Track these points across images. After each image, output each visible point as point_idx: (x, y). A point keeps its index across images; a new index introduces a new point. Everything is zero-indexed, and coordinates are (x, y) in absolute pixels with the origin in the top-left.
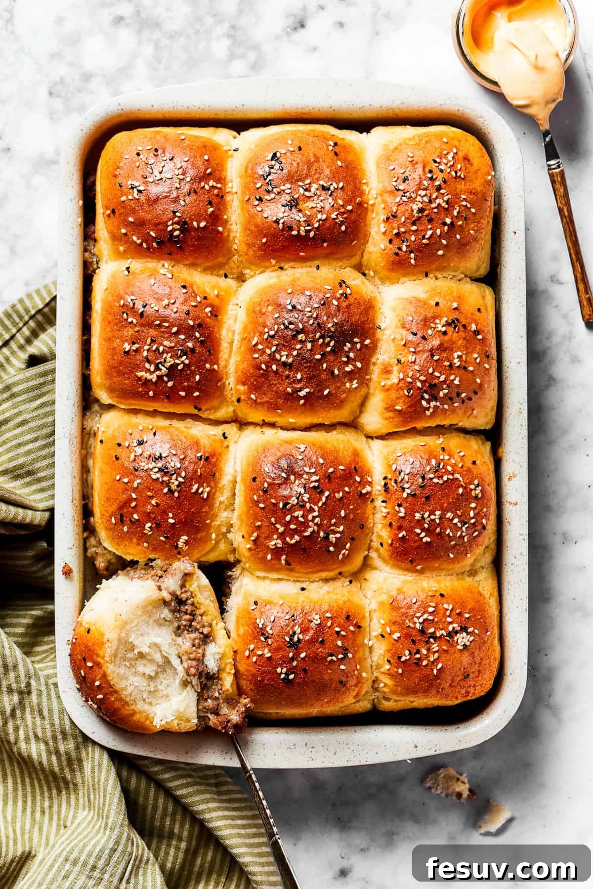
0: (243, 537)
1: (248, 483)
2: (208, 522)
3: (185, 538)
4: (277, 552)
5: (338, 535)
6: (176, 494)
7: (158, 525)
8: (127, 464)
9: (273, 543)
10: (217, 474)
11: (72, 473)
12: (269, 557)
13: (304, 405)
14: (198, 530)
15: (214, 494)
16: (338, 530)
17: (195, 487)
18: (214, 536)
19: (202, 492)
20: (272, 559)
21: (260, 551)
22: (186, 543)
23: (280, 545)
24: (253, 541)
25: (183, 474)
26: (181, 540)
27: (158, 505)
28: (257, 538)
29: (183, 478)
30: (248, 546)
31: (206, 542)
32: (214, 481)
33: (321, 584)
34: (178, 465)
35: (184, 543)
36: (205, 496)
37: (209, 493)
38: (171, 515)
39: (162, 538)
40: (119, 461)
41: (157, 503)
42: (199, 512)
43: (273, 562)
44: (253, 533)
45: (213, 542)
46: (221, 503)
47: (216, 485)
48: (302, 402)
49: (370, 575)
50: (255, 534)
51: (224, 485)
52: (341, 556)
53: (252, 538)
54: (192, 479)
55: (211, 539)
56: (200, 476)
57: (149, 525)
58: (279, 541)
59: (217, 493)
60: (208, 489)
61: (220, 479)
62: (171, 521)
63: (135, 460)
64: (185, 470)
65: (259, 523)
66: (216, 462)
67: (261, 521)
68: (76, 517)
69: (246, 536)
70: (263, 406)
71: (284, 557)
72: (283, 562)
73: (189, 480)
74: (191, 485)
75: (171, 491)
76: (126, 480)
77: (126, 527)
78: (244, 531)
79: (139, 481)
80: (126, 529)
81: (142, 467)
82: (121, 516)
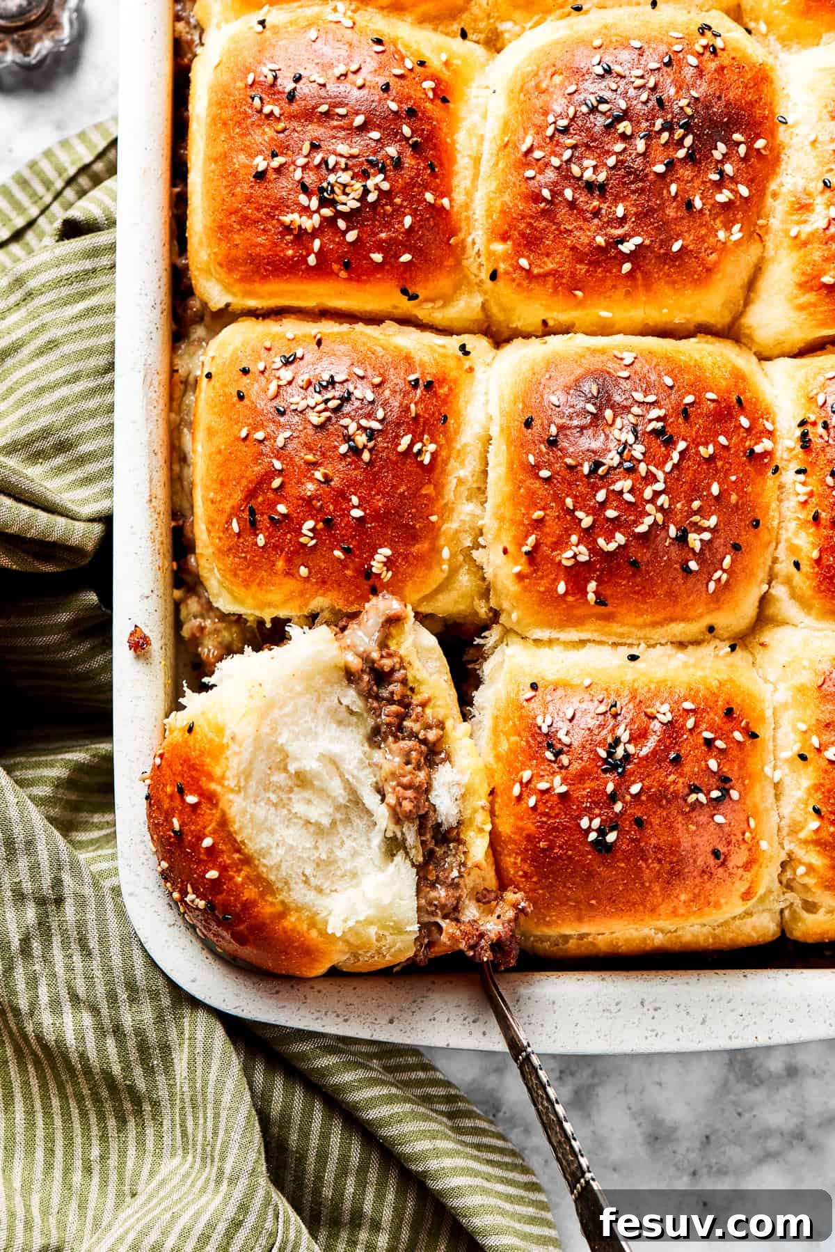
0: (505, 551)
1: (515, 433)
2: (434, 518)
3: (386, 552)
4: (577, 575)
5: (706, 536)
6: (366, 456)
7: (328, 523)
8: (261, 404)
9: (569, 554)
10: (451, 421)
11: (150, 443)
12: (562, 588)
13: (630, 274)
14: (412, 536)
15: (446, 462)
16: (706, 523)
17: (405, 441)
18: (446, 553)
19: (420, 452)
20: (566, 593)
21: (542, 578)
22: (389, 563)
23: (584, 558)
24: (527, 553)
25: (380, 414)
26: (377, 557)
27: (327, 479)
28: (536, 547)
29: (381, 421)
30: (517, 569)
31: (429, 567)
32: (445, 433)
33: (669, 649)
34: (370, 397)
35: (385, 564)
36: (426, 459)
37: (434, 455)
38: (355, 500)
39: (337, 553)
40: (246, 401)
41: (325, 475)
42: (415, 494)
43: (570, 599)
44: (526, 537)
45: (445, 567)
46: (461, 481)
47: (449, 441)
48: (627, 267)
49: (771, 636)
50: (531, 540)
51: (466, 445)
52: (712, 586)
53: (525, 549)
54: (398, 425)
55: (440, 561)
56: (416, 418)
57: (310, 524)
58: (582, 548)
59: (452, 460)
60: (432, 447)
61: (457, 433)
62: (357, 513)
63: (276, 396)
64: (385, 404)
65: (538, 514)
66: (447, 396)
67: (543, 509)
68: (157, 533)
69: (511, 549)
70: (545, 283)
71: (592, 586)
72: (591, 597)
73: (392, 428)
74: (398, 437)
75: (356, 451)
76: (260, 435)
77: (261, 536)
78: (506, 540)
79: (288, 434)
80: (261, 540)
81: (293, 407)
82: (252, 512)
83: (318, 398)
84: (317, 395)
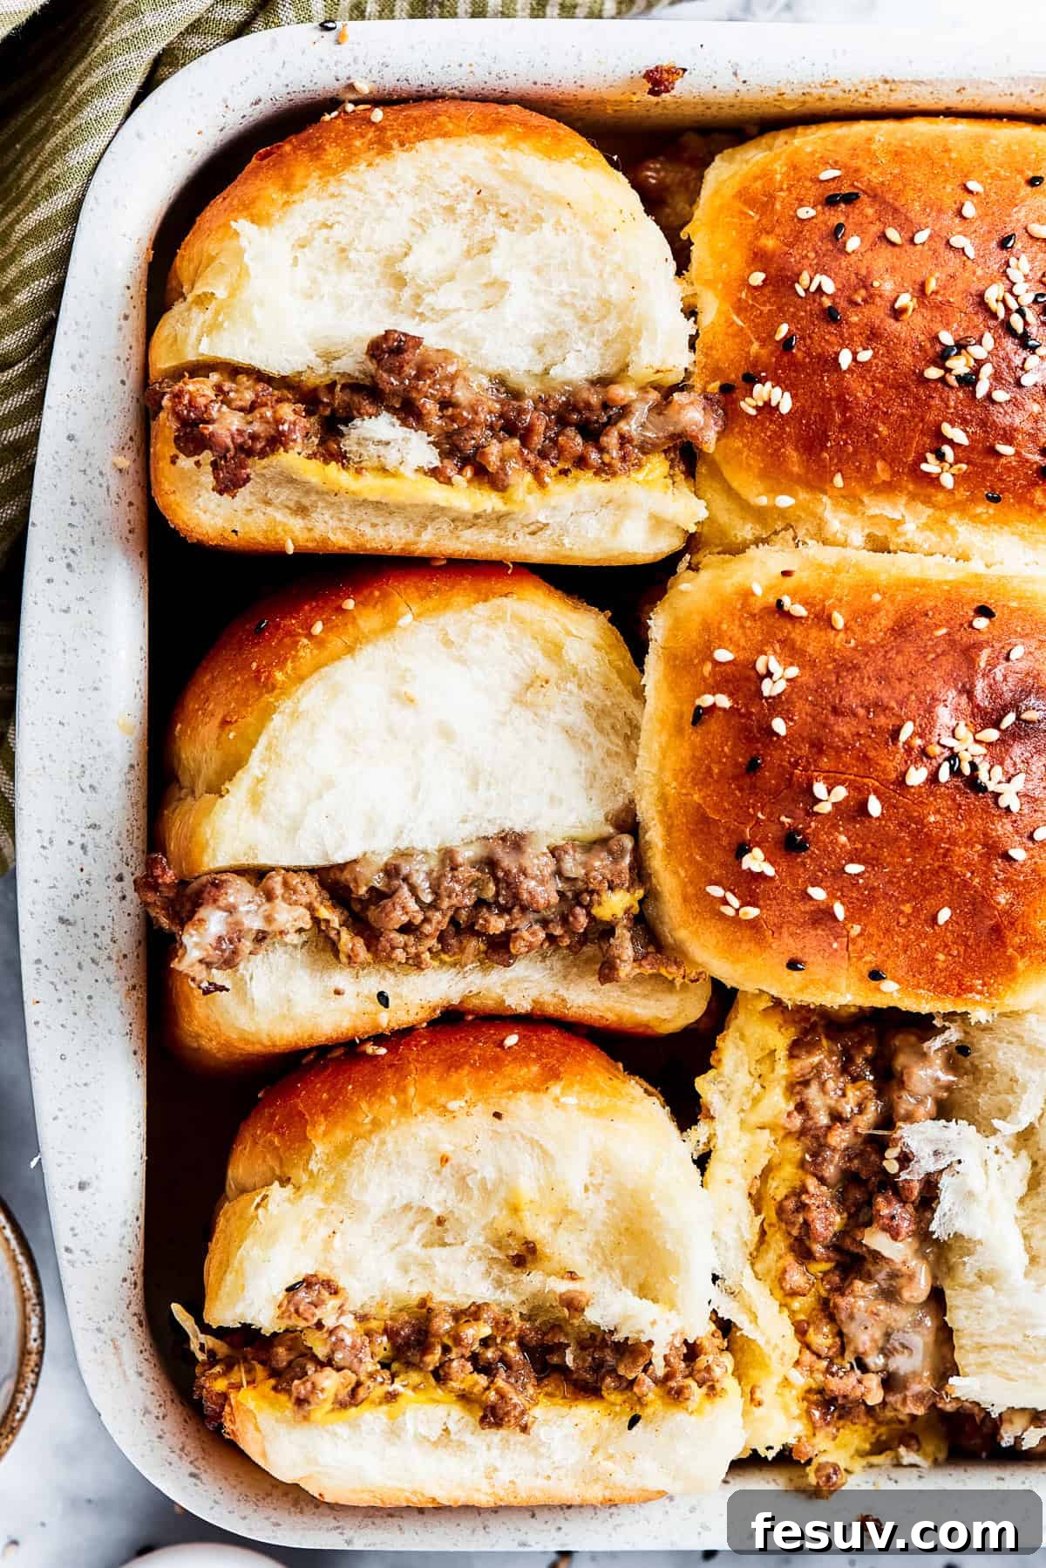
0: (787, 575)
1: (969, 593)
2: (838, 481)
3: (786, 404)
4: (743, 680)
6: (933, 373)
7: (831, 316)
9: (774, 667)
10: (991, 511)
12: (723, 655)
14: (812, 444)
15: (926, 502)
17: (958, 435)
18: (784, 501)
19: (941, 457)
20: (716, 663)
21: (742, 626)
22: (768, 409)
23: (768, 688)
24: (779, 603)
25: (1000, 396)
26: (778, 390)
27: (897, 314)
28: (788, 616)
29: (989, 397)
30: (758, 590)
31: (764, 475)
32: (973, 499)
34: (1027, 380)
35: (767, 404)
36: (931, 466)
37: (934, 481)
38: (865, 356)
39: (783, 330)
41: (903, 310)
42: (877, 449)
43: (708, 668)
44: (805, 604)
45: (763, 501)
46: (896, 524)
47: (958, 508)
50: (800, 610)
51: (954, 532)
52: (717, 891)
53: (787, 601)
54: (983, 424)
55: (773, 491)
56: (991, 453)
57: (829, 286)
58: (781, 686)
59: (930, 511)
60: (947, 478)
61: (975, 519)
62: (845, 359)
64: (1013, 402)
65: (839, 620)
66: (1031, 504)
67: (847, 628)
69: (789, 581)
71: (724, 701)
72: (707, 700)
73: (980, 414)
74: (964, 423)
75: (942, 357)
76: (969, 210)
77: (812, 213)
78: (802, 576)
79: (970, 252)
80: (805, 212)
81: (1013, 261)
82: (850, 199)
83: (1027, 299)
84: (1031, 297)
